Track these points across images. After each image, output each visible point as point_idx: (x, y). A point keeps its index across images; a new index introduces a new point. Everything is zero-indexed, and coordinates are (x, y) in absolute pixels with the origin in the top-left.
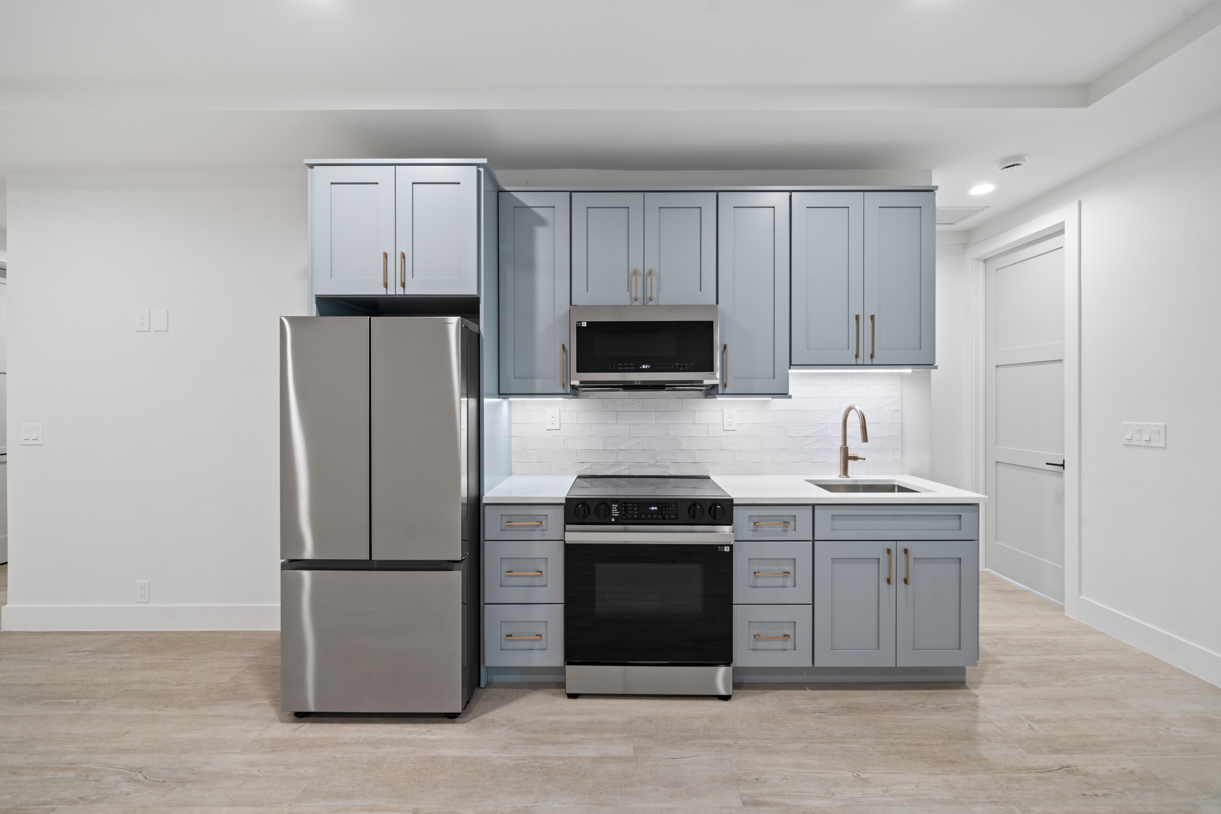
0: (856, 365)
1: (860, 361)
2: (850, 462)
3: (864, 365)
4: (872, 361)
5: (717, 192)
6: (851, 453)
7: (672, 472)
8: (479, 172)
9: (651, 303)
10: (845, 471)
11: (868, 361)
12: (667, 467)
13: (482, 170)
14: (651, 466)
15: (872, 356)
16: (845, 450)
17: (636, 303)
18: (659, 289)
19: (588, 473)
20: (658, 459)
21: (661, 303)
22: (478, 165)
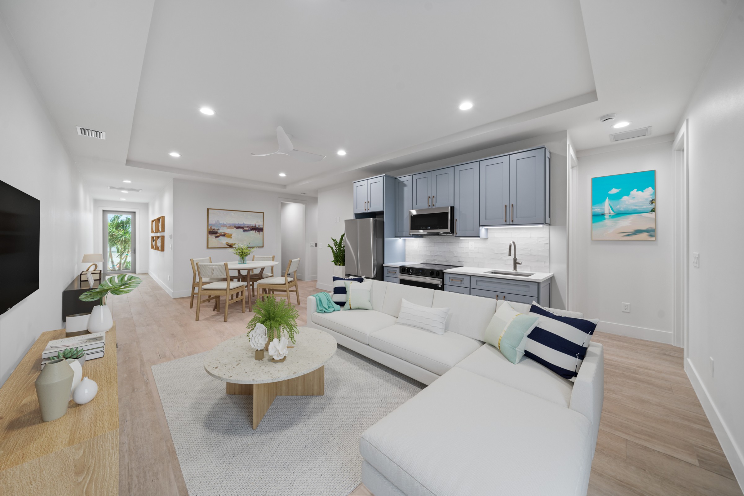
0: (506, 225)
1: (508, 223)
2: (518, 265)
3: (509, 225)
4: (513, 223)
5: (454, 166)
6: (517, 261)
7: (452, 264)
8: (384, 178)
9: (434, 207)
10: (515, 268)
11: (511, 223)
12: (450, 262)
13: (384, 177)
14: (445, 261)
15: (513, 221)
16: (515, 260)
17: (430, 207)
18: (436, 202)
19: (426, 262)
20: (447, 259)
21: (436, 207)
22: (383, 176)
